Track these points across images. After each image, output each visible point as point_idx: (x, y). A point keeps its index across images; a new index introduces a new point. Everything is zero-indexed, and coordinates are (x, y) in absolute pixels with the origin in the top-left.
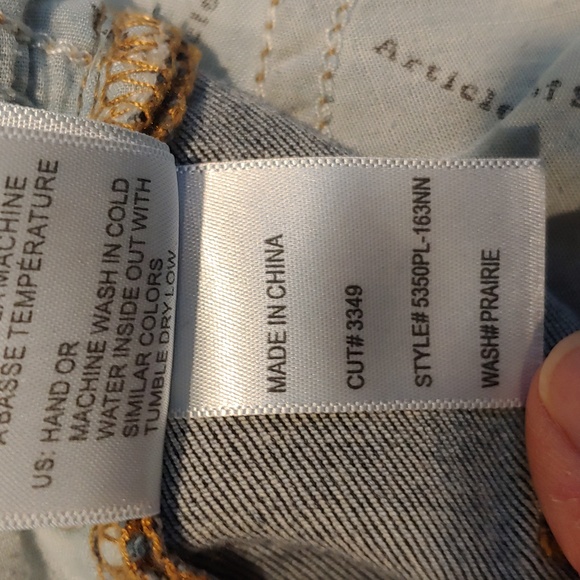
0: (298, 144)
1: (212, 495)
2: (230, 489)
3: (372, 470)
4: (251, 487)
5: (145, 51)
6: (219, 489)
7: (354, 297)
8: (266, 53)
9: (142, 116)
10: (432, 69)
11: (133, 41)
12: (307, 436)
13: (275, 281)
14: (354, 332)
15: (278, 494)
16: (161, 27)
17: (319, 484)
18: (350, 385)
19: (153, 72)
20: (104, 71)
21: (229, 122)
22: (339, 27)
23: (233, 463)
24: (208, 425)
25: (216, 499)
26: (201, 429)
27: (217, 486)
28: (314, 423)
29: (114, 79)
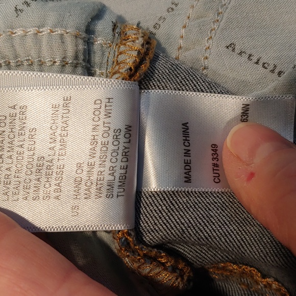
0: (197, 83)
1: (163, 221)
2: (170, 219)
3: (226, 212)
4: (179, 219)
5: (133, 41)
6: (166, 220)
7: (215, 149)
8: (180, 48)
9: (130, 69)
10: (250, 55)
11: (129, 36)
12: (200, 200)
13: (186, 140)
14: (215, 162)
15: (190, 221)
16: (140, 31)
17: (206, 217)
18: (215, 182)
19: (136, 50)
20: (117, 50)
21: (170, 72)
22: (211, 37)
23: (172, 209)
24: (161, 194)
25: (164, 223)
26: (158, 195)
27: (165, 218)
28: (202, 195)
29: (121, 53)
